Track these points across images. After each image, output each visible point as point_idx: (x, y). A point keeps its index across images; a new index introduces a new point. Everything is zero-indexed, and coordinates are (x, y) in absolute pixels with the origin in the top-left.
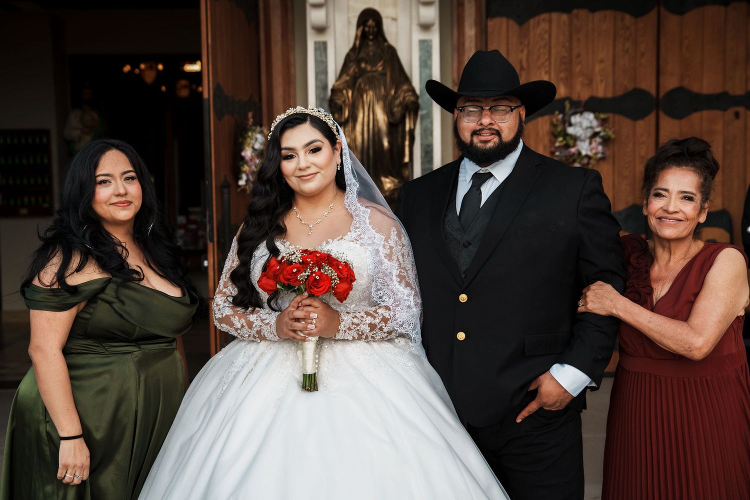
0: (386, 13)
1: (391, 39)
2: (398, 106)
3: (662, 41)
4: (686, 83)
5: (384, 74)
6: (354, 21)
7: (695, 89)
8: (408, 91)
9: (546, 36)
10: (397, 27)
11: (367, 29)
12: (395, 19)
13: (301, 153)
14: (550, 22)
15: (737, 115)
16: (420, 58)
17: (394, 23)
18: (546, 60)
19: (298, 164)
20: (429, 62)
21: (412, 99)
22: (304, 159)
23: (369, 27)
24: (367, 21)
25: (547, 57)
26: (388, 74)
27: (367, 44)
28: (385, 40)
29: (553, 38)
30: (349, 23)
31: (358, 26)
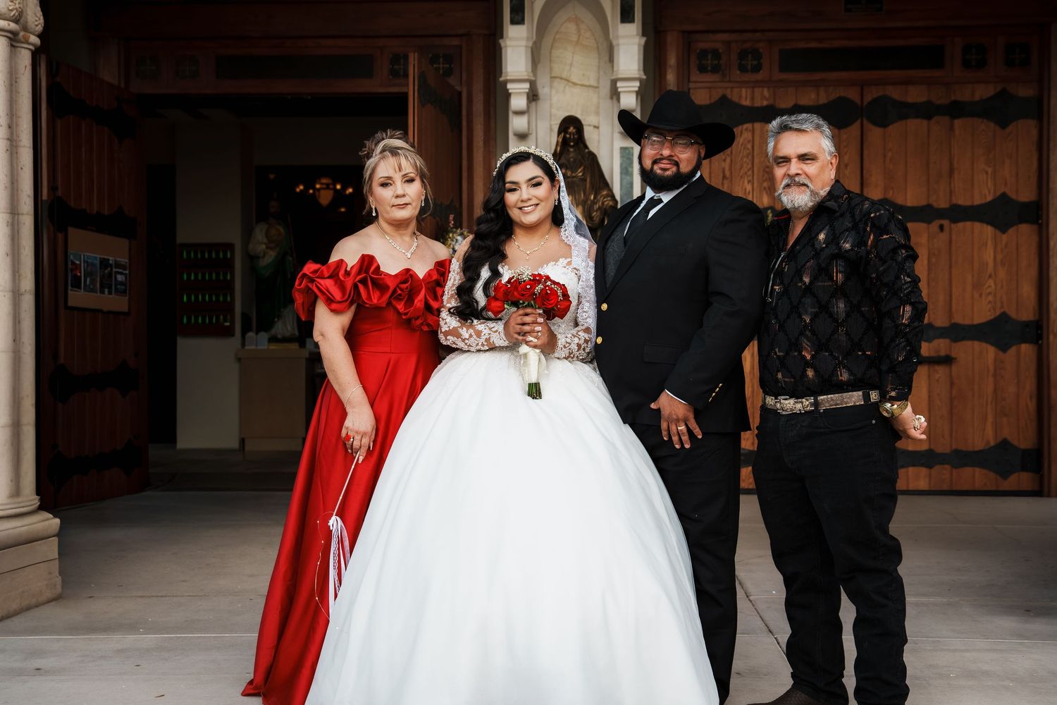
0: (588, 120)
1: (592, 147)
2: (597, 211)
3: (866, 152)
4: (890, 195)
5: (584, 180)
6: (556, 129)
7: (900, 201)
8: (607, 196)
9: (749, 146)
10: (599, 135)
11: (568, 136)
12: (597, 127)
13: (524, 187)
14: (753, 132)
15: (941, 228)
16: (621, 164)
17: (596, 130)
18: (749, 170)
19: (521, 196)
20: (630, 170)
21: (611, 203)
22: (525, 192)
23: (570, 134)
24: (569, 128)
25: (750, 166)
26: (588, 180)
27: (568, 150)
28: (586, 147)
29: (756, 148)
30: (551, 130)
31: (559, 133)
